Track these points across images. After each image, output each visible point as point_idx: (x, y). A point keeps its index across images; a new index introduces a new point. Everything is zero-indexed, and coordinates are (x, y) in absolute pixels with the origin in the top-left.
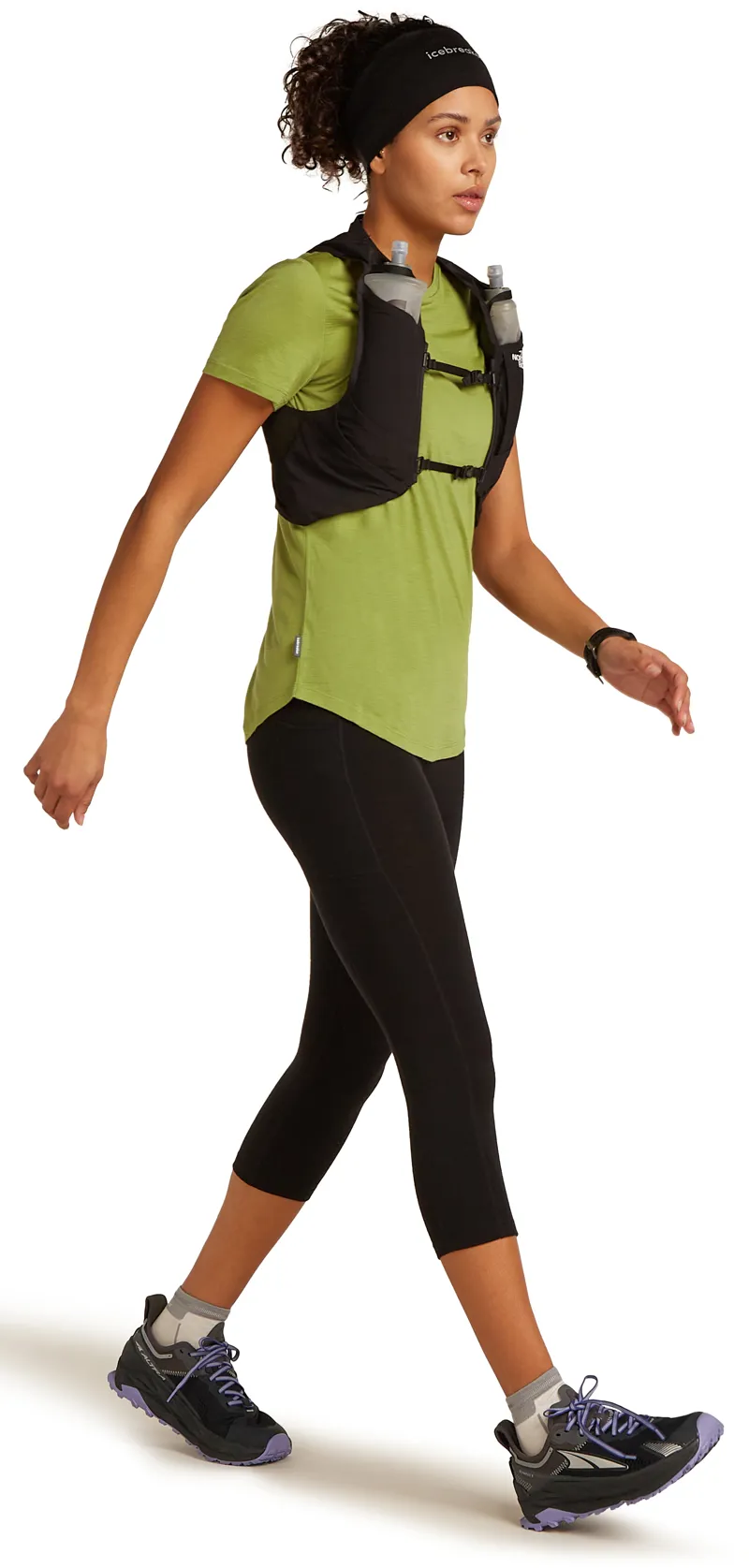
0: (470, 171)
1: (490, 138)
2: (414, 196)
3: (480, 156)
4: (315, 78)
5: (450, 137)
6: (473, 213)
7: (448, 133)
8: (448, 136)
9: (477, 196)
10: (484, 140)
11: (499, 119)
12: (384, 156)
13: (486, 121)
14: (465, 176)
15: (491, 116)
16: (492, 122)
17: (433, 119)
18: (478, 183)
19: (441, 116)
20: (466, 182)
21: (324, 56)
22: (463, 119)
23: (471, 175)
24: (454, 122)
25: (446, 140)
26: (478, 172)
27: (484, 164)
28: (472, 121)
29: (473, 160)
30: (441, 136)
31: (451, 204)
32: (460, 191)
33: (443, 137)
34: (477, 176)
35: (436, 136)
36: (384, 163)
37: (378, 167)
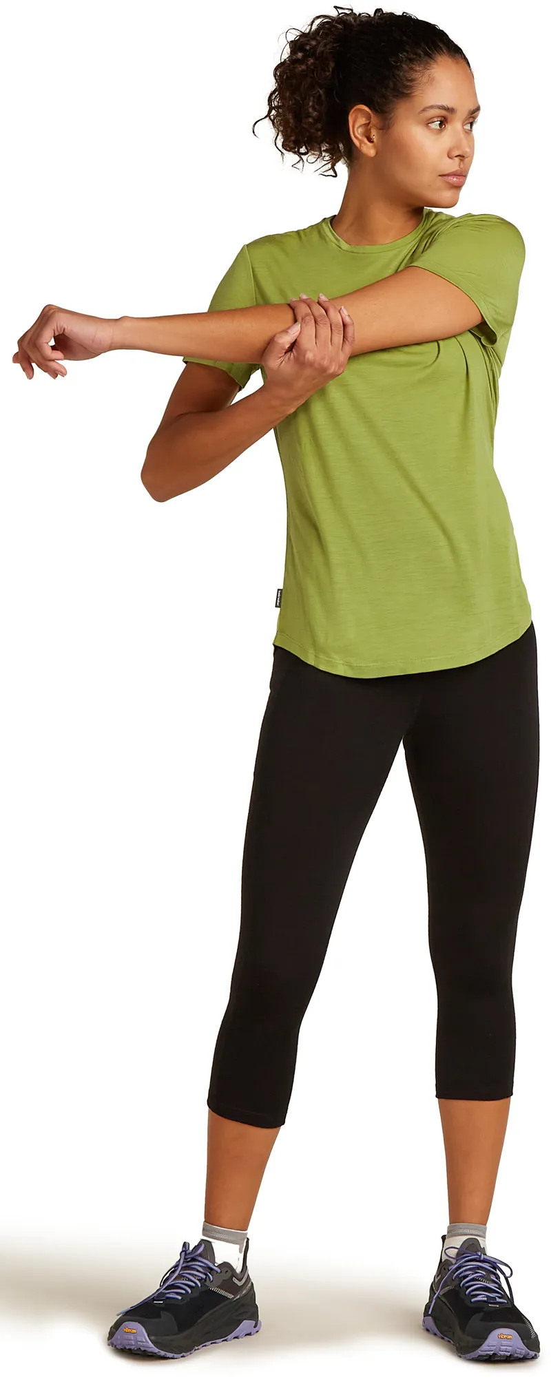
0: (456, 157)
2: (405, 177)
3: (464, 142)
4: (303, 71)
5: (439, 125)
6: (458, 187)
7: (439, 122)
9: (462, 175)
10: (467, 128)
12: (375, 140)
13: (470, 111)
14: (450, 160)
15: (473, 107)
16: (473, 112)
17: (424, 110)
18: (462, 166)
19: (432, 107)
20: (452, 166)
21: (314, 48)
22: (451, 110)
23: (457, 159)
24: (443, 113)
25: (437, 127)
26: (462, 156)
27: (468, 150)
28: (458, 112)
29: (458, 146)
31: (439, 181)
32: (446, 172)
33: (434, 126)
34: (461, 160)
35: (428, 123)
36: (375, 147)
37: (369, 150)
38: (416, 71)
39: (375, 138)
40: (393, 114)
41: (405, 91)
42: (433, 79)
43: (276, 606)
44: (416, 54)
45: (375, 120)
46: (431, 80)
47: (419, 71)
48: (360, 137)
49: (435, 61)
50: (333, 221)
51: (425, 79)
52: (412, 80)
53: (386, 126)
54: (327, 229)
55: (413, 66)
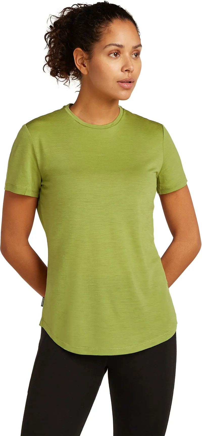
0: (126, 71)
1: (137, 54)
5: (116, 55)
6: (129, 90)
7: (114, 53)
8: (114, 54)
9: (131, 82)
10: (134, 56)
11: (140, 45)
13: (133, 46)
14: (123, 73)
15: (135, 44)
16: (136, 47)
17: (106, 47)
18: (130, 76)
19: (110, 45)
20: (126, 76)
22: (121, 46)
23: (127, 73)
24: (117, 48)
25: (114, 56)
26: (129, 71)
28: (125, 47)
29: (127, 65)
30: (111, 55)
31: (116, 85)
32: (120, 80)
33: (112, 55)
34: (130, 73)
35: (109, 55)
36: (87, 69)
37: (83, 70)
38: (102, 28)
39: (86, 65)
40: (92, 51)
41: (97, 39)
42: (110, 31)
43: (41, 306)
44: (102, 19)
45: (85, 55)
46: (109, 32)
47: (104, 28)
48: (79, 65)
49: (112, 22)
50: (71, 105)
51: (106, 31)
52: (101, 32)
53: (90, 58)
54: (68, 110)
55: (101, 25)
